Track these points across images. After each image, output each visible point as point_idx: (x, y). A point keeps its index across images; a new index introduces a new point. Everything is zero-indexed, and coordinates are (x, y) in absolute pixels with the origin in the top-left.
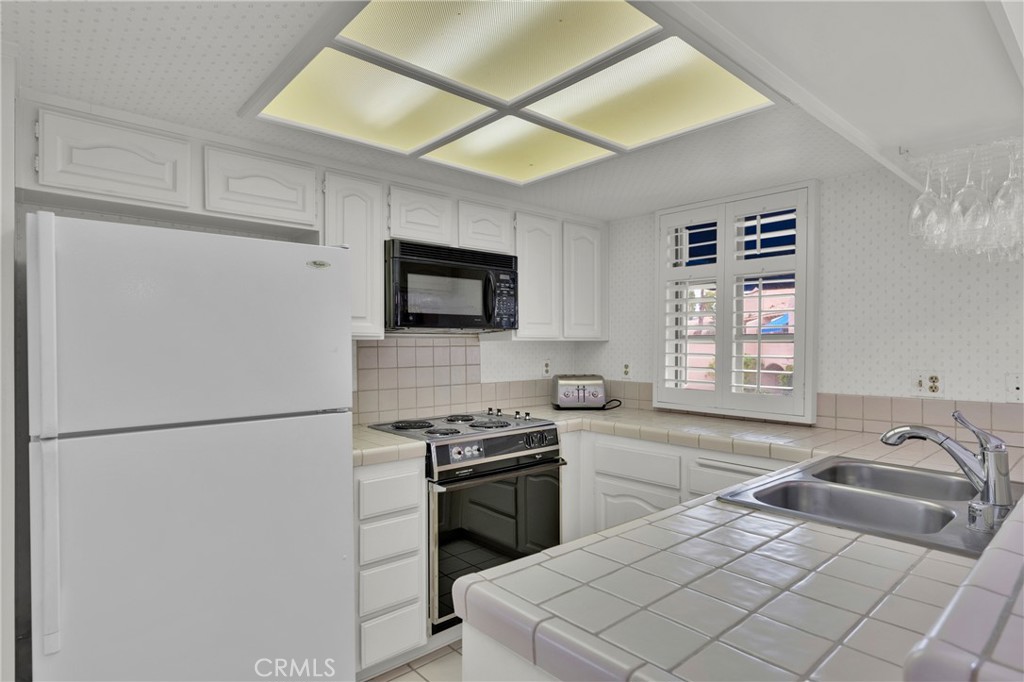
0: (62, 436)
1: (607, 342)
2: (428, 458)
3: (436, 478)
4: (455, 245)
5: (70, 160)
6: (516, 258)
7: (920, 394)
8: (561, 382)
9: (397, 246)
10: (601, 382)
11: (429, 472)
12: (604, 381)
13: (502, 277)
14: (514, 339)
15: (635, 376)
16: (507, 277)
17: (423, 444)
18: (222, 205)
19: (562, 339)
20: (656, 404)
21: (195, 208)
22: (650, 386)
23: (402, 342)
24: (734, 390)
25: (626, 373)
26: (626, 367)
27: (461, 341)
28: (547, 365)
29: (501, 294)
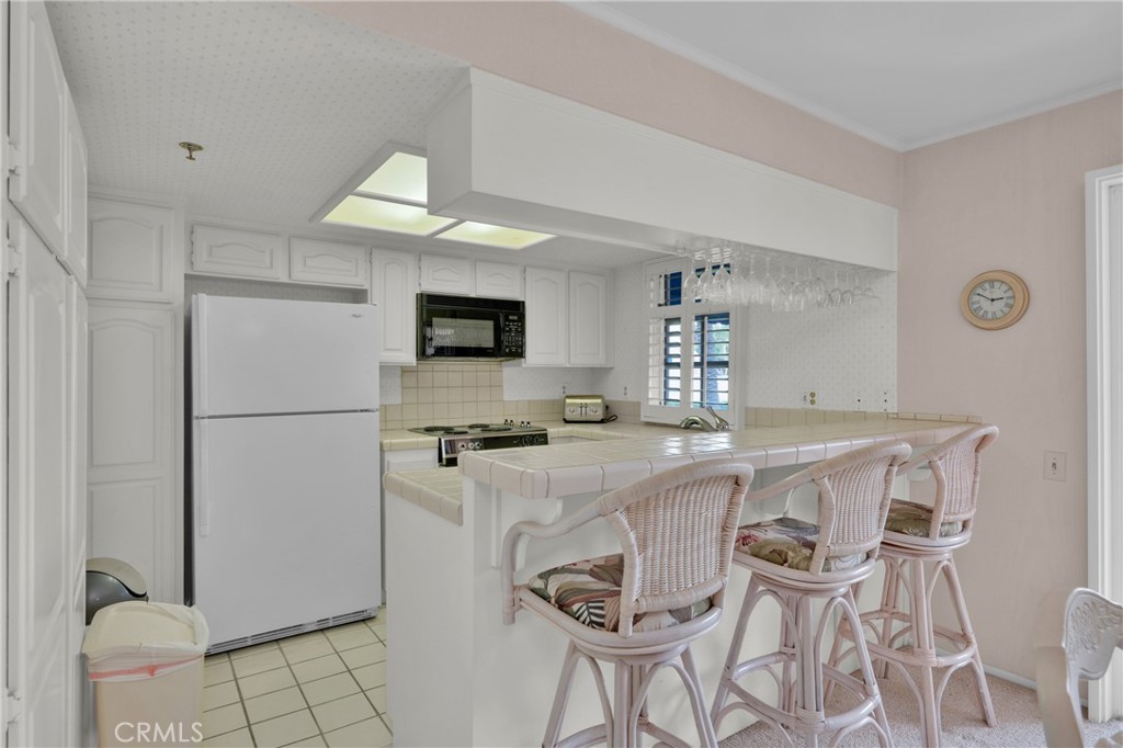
0: (209, 417)
1: (612, 368)
2: (440, 449)
3: (444, 462)
4: (473, 295)
5: (210, 254)
6: (523, 303)
7: (806, 406)
8: (568, 401)
9: (425, 299)
10: (599, 401)
11: (440, 459)
12: (603, 400)
13: (511, 317)
14: (524, 365)
15: (631, 397)
16: (516, 318)
17: (437, 438)
18: (302, 275)
19: (568, 366)
20: (643, 419)
21: (284, 279)
22: (639, 403)
23: (436, 368)
24: (692, 406)
25: (625, 394)
26: (626, 389)
27: (487, 367)
28: (564, 388)
29: (510, 330)
